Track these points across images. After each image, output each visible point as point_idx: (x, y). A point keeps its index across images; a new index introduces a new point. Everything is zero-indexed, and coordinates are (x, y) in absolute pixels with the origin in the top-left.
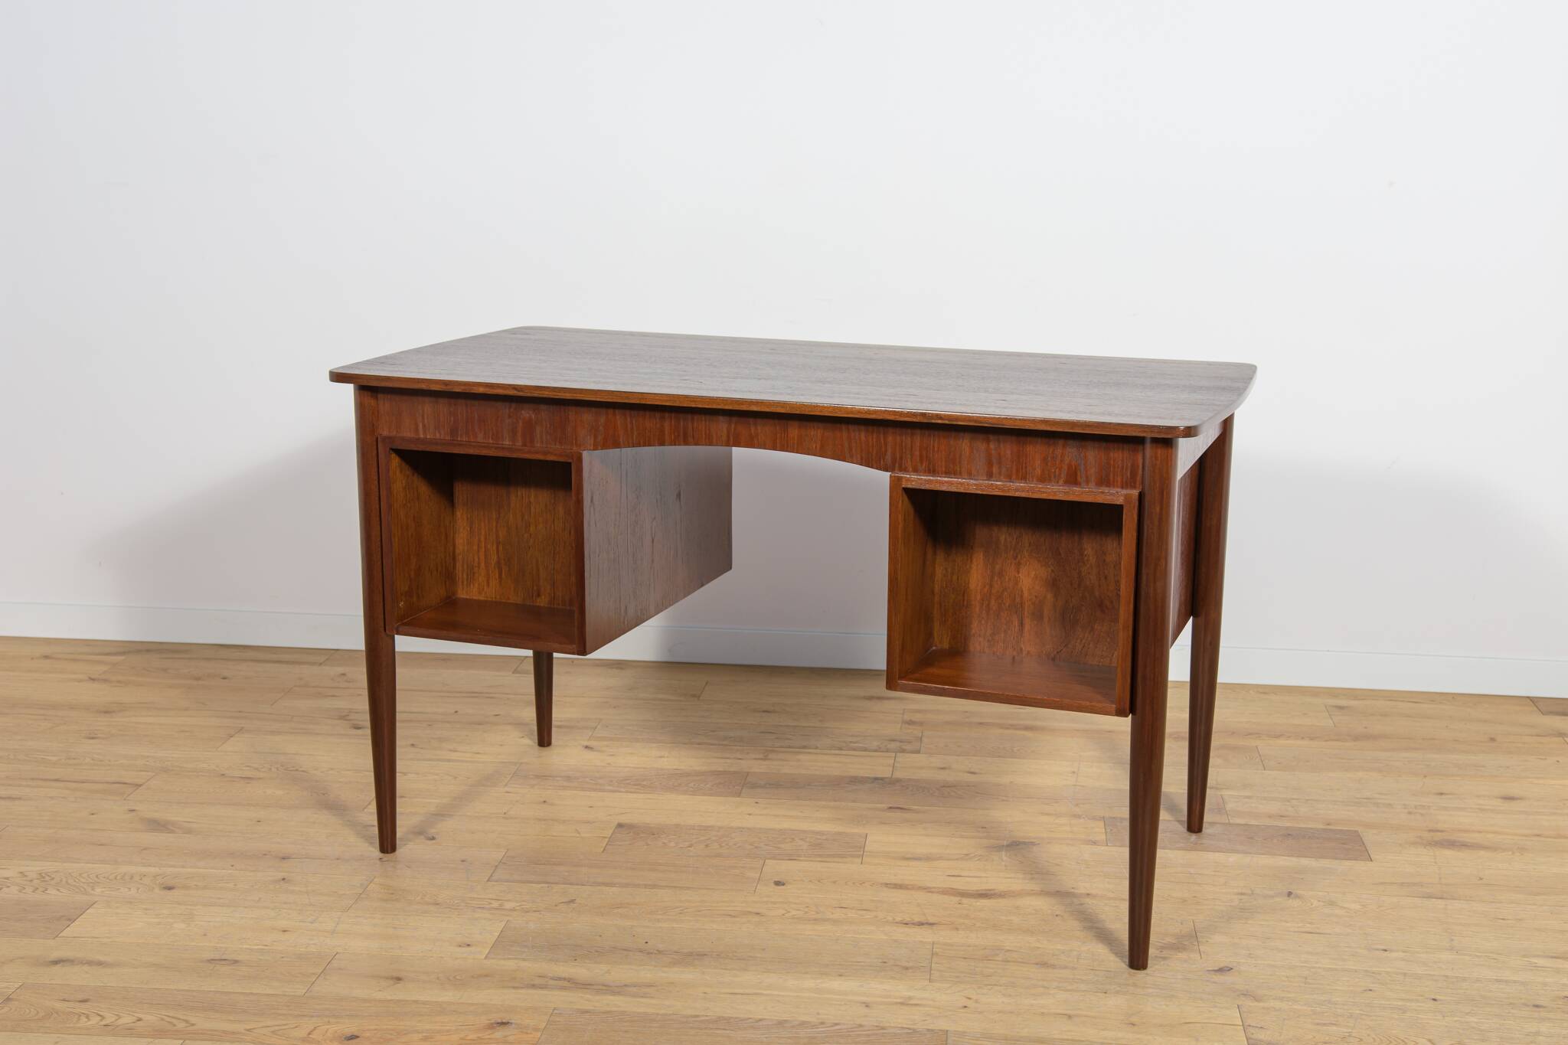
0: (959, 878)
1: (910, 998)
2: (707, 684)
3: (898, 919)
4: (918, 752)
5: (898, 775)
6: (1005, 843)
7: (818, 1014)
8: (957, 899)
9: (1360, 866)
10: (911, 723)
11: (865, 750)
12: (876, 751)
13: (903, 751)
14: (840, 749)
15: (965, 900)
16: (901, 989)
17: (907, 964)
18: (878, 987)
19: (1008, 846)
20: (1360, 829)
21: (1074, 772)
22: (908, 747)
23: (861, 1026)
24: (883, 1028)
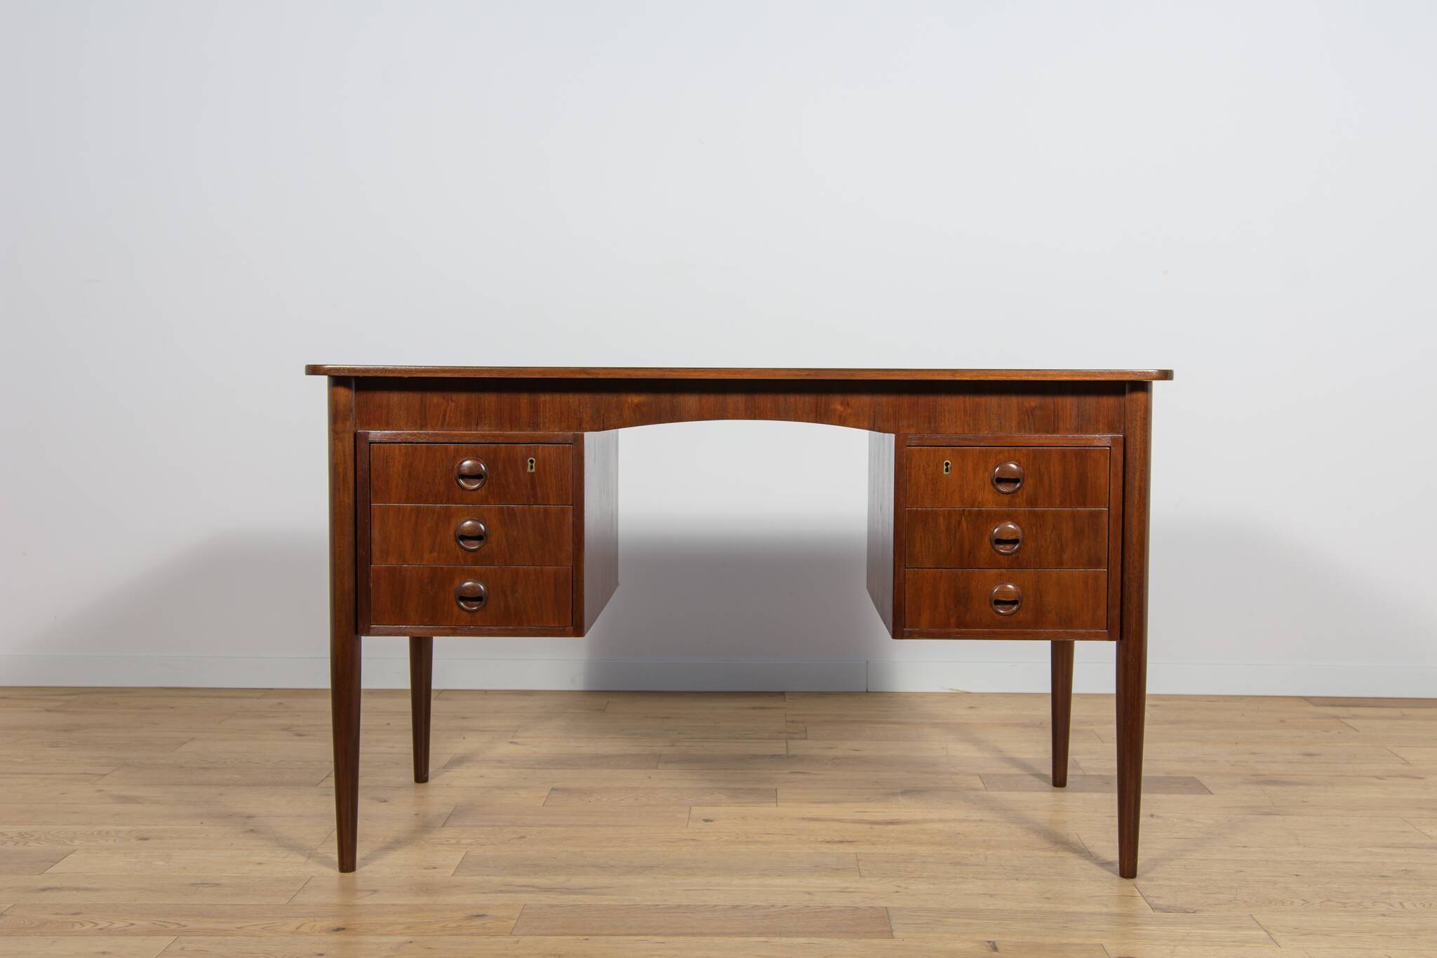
0: (865, 814)
1: (847, 888)
2: (608, 702)
3: (820, 839)
4: (806, 739)
5: (792, 752)
6: (899, 791)
7: (767, 900)
8: (868, 826)
9: (1204, 798)
10: (793, 722)
11: (759, 739)
12: (768, 739)
13: (792, 739)
14: (738, 738)
15: (874, 826)
16: (837, 882)
17: (837, 867)
18: (815, 882)
19: (901, 793)
20: (1196, 776)
21: (944, 748)
22: (796, 736)
23: (808, 906)
24: (828, 907)
